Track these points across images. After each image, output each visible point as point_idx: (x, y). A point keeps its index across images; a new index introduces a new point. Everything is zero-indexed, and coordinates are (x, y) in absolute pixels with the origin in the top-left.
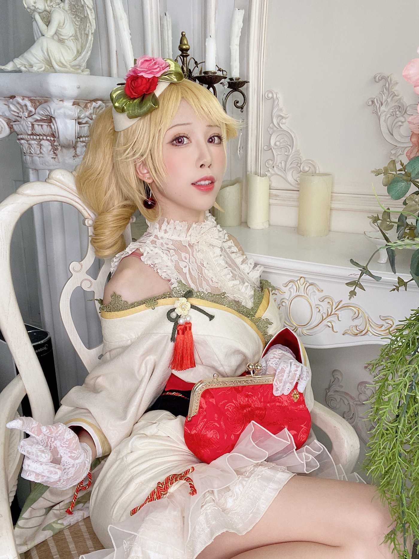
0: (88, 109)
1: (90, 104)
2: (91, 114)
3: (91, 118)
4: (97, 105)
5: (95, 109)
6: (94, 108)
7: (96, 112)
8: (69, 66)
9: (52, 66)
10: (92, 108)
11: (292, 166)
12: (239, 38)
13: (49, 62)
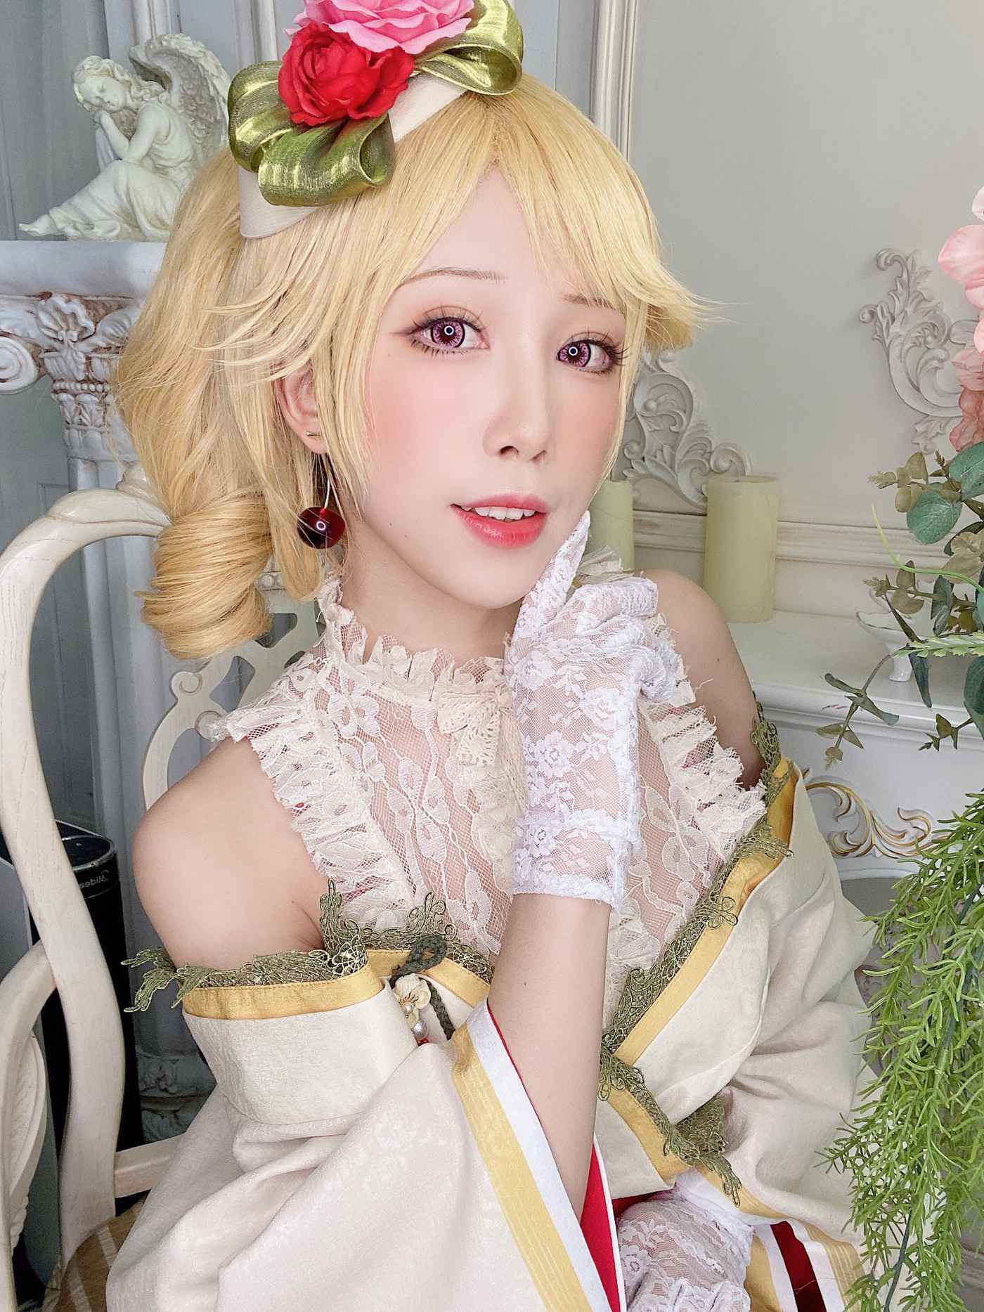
9: (137, 227)
11: (689, 457)
13: (130, 218)
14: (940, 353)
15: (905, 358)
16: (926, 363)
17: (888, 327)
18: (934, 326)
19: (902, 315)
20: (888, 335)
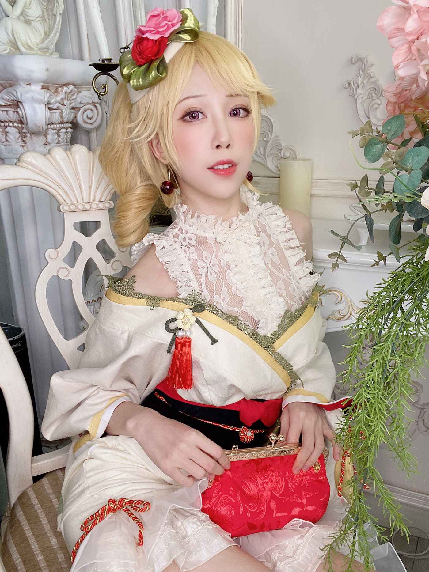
0: (59, 93)
1: (61, 89)
2: (62, 99)
3: (62, 103)
4: (69, 90)
5: (67, 94)
6: (66, 92)
7: (68, 97)
8: (36, 49)
9: (18, 49)
10: (63, 93)
11: (272, 152)
12: (216, 16)
13: (14, 45)
14: (378, 101)
15: (364, 103)
16: (372, 105)
17: (356, 89)
18: (376, 89)
19: (362, 84)
20: (356, 93)
